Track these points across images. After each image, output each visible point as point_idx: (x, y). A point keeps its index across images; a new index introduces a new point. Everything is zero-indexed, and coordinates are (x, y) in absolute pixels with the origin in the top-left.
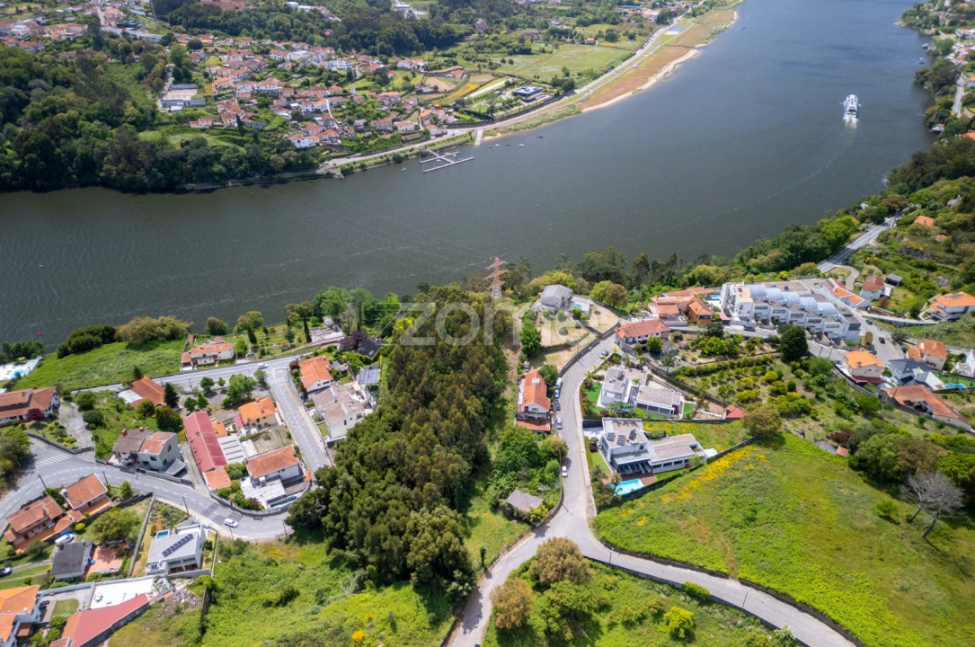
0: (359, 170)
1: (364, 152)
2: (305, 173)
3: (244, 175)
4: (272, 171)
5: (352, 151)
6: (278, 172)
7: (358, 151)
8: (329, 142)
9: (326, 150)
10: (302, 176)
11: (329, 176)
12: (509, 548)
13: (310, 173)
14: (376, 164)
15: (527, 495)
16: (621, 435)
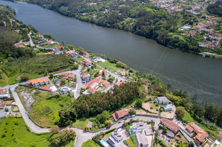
0: (212, 57)
1: (218, 53)
2: (196, 53)
3: (181, 48)
4: (188, 49)
5: (215, 52)
6: (189, 50)
7: (216, 53)
8: (210, 48)
9: (208, 49)
10: (194, 53)
11: (201, 55)
12: (78, 128)
13: (197, 53)
14: (219, 58)
15: (92, 124)
16: (117, 134)
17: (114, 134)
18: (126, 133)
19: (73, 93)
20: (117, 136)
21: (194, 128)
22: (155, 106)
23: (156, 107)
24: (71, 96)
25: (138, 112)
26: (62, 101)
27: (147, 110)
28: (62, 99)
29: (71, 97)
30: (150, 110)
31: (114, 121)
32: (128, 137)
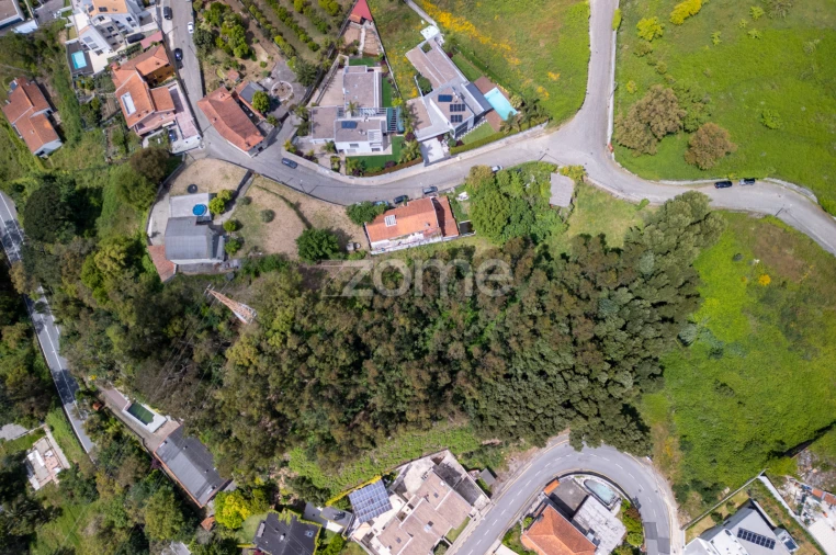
15: (552, 190)
16: (451, 110)
17: (464, 110)
18: (417, 123)
19: (687, 527)
20: (453, 103)
21: (150, 92)
22: (246, 225)
23: (243, 220)
24: (695, 496)
25: (338, 218)
26: (742, 438)
27: (292, 213)
28: (748, 455)
29: (695, 483)
30: (275, 210)
31: (453, 204)
32: (411, 108)
